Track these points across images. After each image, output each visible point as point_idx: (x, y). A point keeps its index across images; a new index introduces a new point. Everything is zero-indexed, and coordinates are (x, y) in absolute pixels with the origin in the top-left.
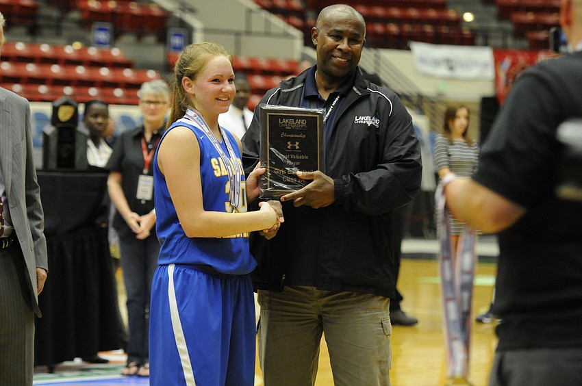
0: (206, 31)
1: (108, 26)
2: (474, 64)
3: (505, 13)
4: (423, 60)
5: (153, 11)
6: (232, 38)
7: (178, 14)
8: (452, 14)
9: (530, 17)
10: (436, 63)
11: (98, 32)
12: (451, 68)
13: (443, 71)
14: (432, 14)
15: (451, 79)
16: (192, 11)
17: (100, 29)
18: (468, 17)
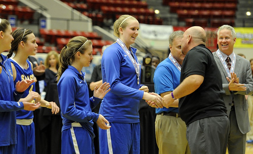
0: (52, 19)
1: (15, 17)
2: (165, 33)
3: (173, 10)
4: (144, 32)
5: (27, 10)
6: (66, 22)
7: (40, 11)
8: (151, 10)
9: (185, 12)
10: (150, 33)
11: (11, 20)
12: (156, 35)
13: (152, 36)
14: (142, 10)
15: (156, 40)
16: (45, 10)
17: (12, 19)
18: (157, 12)
